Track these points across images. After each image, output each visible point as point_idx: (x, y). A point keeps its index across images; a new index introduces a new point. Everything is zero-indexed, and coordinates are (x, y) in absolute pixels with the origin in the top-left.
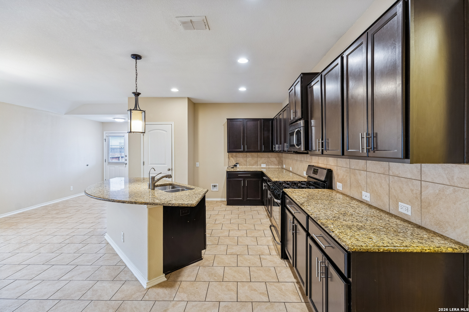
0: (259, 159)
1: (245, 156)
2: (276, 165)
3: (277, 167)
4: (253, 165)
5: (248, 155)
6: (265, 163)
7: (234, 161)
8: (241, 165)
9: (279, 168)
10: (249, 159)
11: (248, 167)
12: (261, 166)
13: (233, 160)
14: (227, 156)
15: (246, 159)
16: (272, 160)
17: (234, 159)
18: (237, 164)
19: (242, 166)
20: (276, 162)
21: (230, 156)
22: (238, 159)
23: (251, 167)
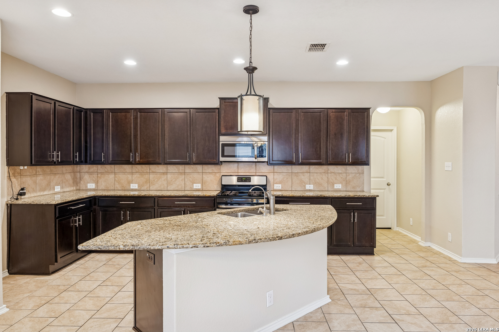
0: (52, 177)
1: (34, 172)
2: (71, 186)
3: (72, 188)
4: (44, 190)
5: (38, 171)
6: (59, 183)
7: (17, 184)
8: (29, 191)
9: (73, 191)
10: (40, 178)
11: (39, 194)
12: (54, 190)
13: (16, 182)
14: (6, 174)
15: (35, 178)
16: (66, 178)
17: (17, 179)
18: (22, 189)
19: (30, 193)
20: (71, 182)
21: (10, 174)
22: (24, 179)
23: (42, 193)
